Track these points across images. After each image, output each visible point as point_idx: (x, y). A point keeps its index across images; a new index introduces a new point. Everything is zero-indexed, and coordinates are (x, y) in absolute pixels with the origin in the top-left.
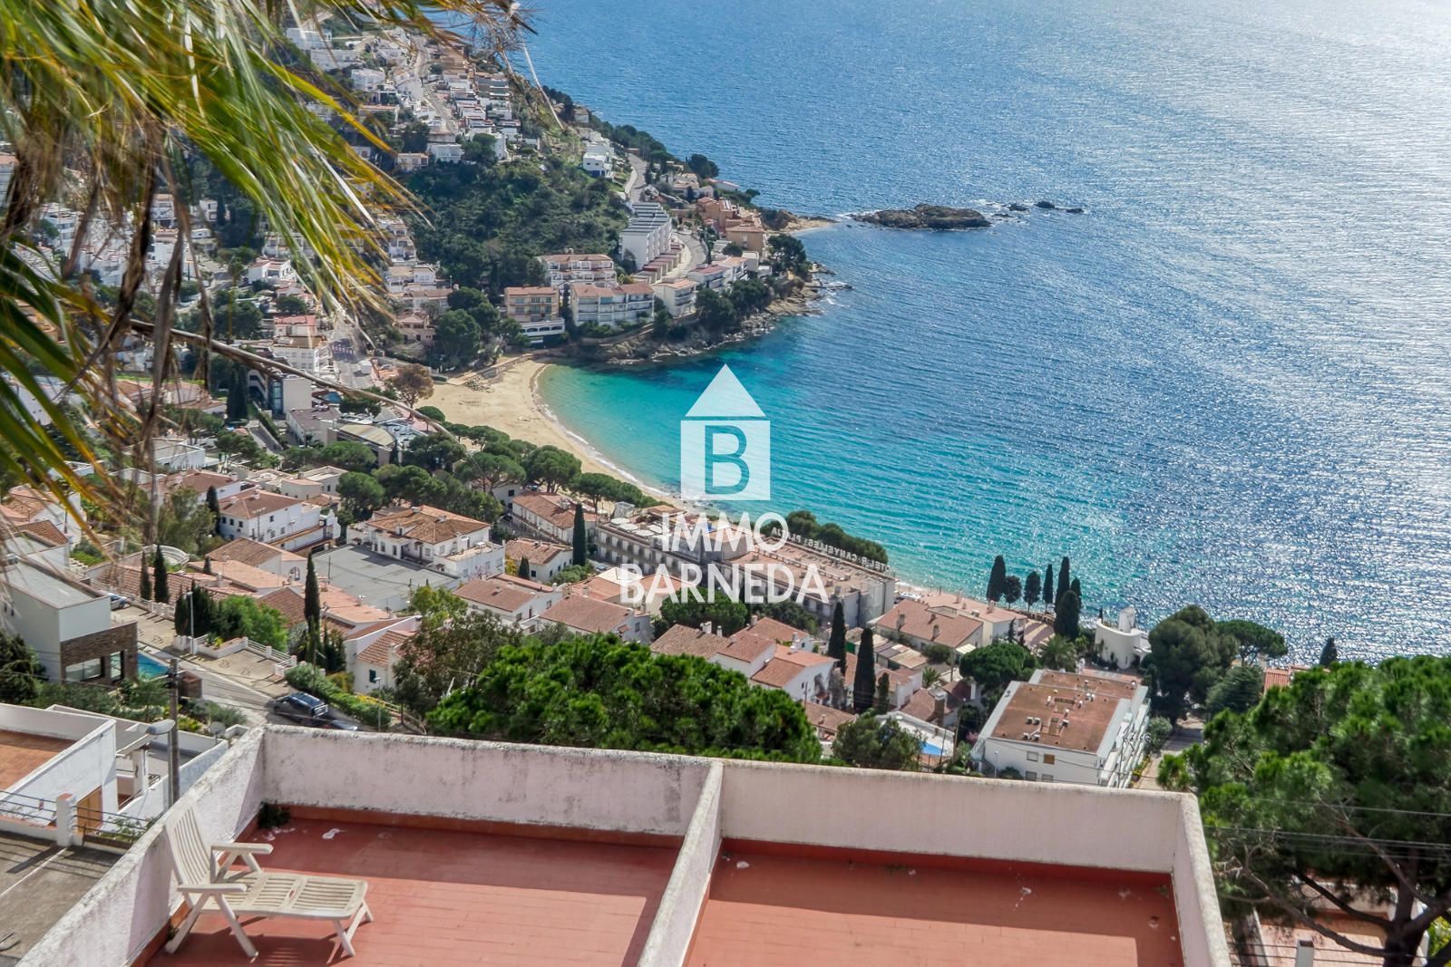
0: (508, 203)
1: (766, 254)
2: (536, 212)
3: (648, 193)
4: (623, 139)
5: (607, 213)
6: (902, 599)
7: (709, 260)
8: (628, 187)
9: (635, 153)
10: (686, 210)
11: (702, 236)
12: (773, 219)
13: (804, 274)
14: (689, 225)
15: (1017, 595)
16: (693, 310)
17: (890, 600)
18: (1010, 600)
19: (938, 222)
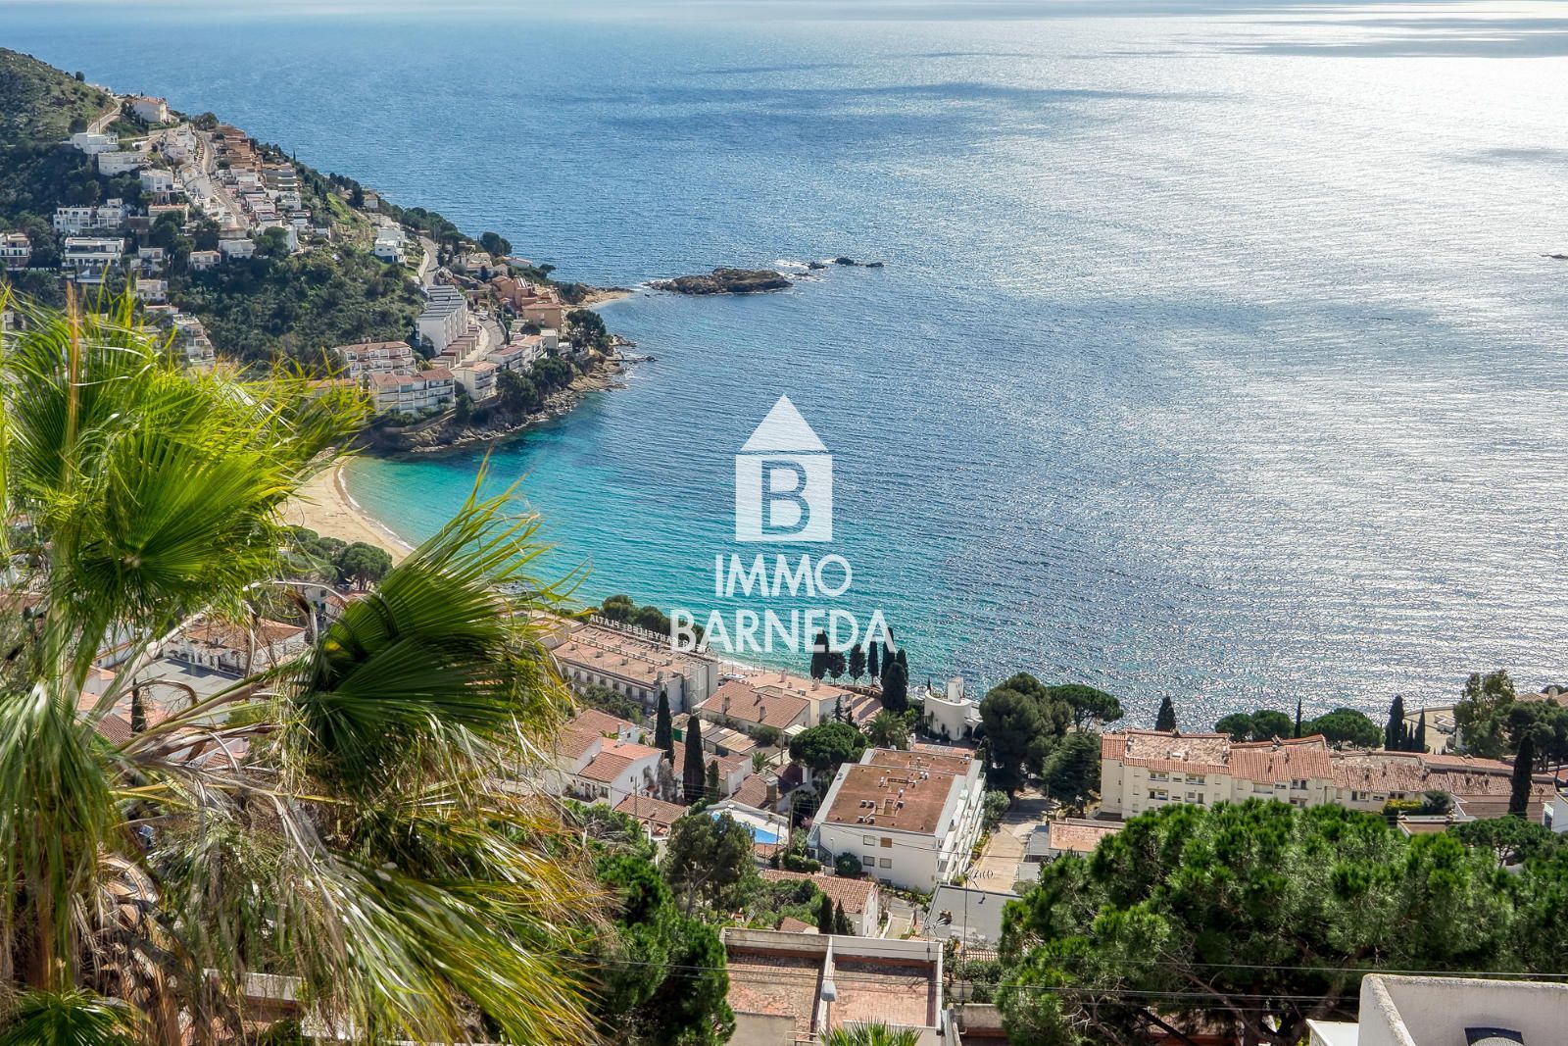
0: (301, 295)
1: (565, 330)
2: (330, 304)
3: (441, 275)
4: (413, 221)
5: (402, 299)
6: (726, 680)
7: (507, 341)
8: (421, 271)
9: (426, 235)
10: (480, 289)
11: (499, 316)
12: (570, 293)
13: (604, 348)
14: (485, 306)
15: (841, 669)
16: (494, 393)
17: (714, 682)
18: (835, 675)
19: (737, 285)
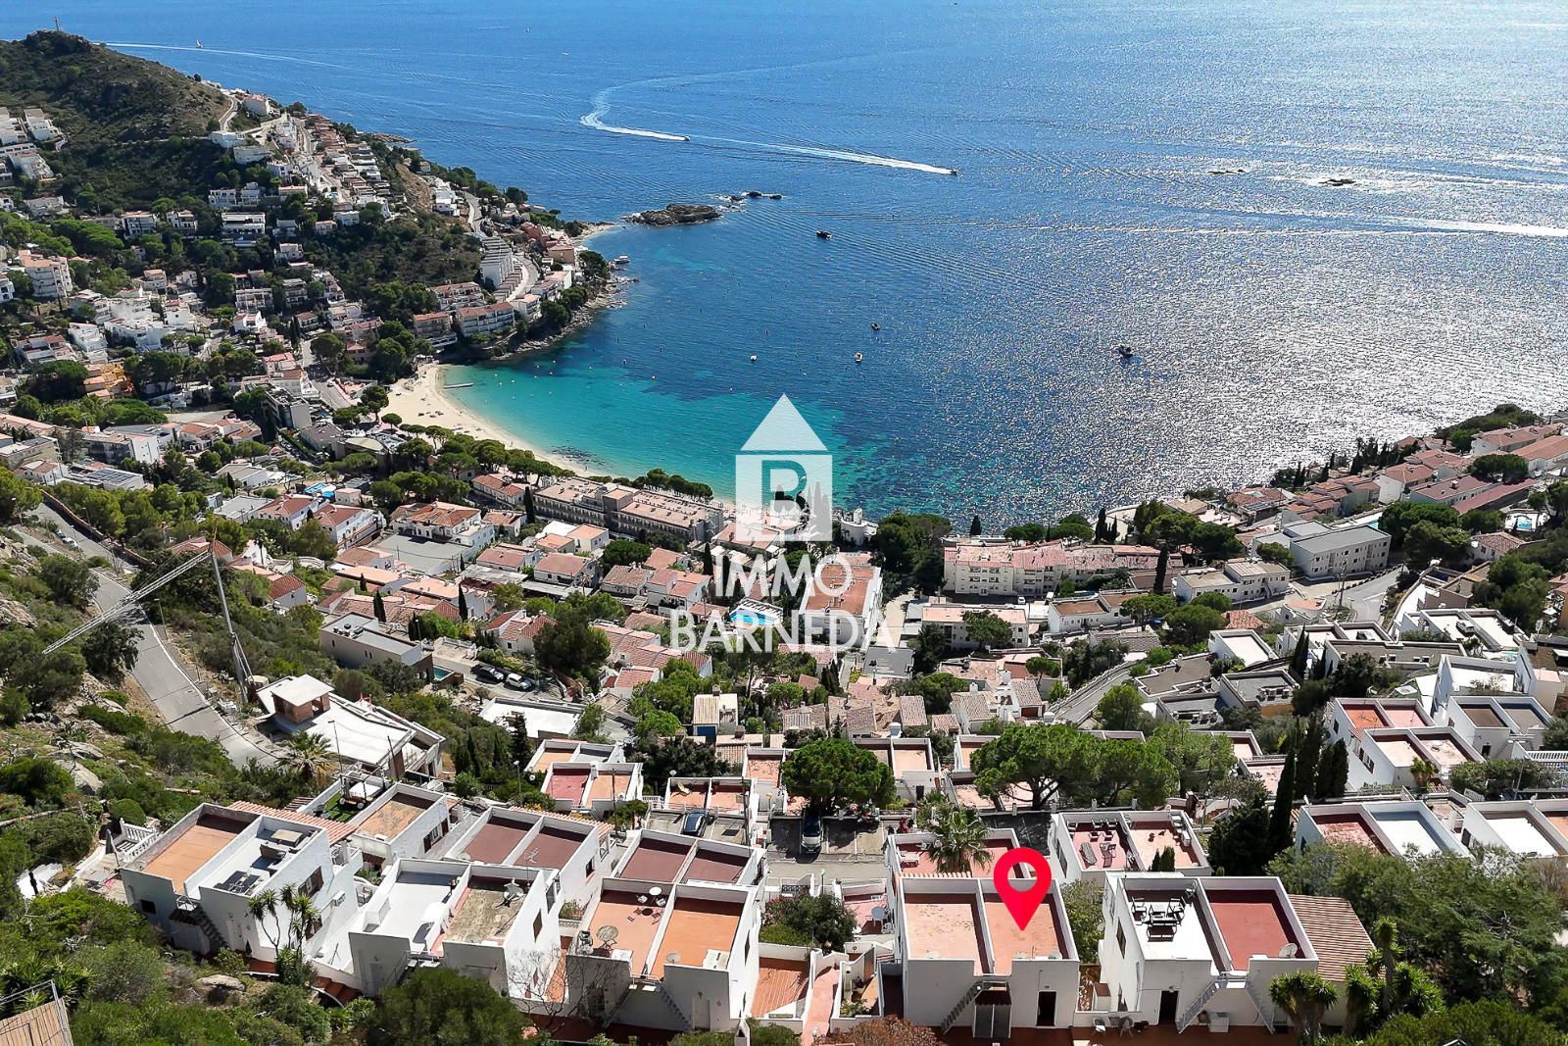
0: (398, 251)
1: (576, 262)
2: (418, 256)
3: (486, 224)
4: (459, 179)
7: (542, 276)
8: (471, 221)
9: (467, 191)
10: (515, 233)
11: (532, 255)
12: (572, 229)
13: (605, 275)
14: (520, 247)
16: (540, 315)
